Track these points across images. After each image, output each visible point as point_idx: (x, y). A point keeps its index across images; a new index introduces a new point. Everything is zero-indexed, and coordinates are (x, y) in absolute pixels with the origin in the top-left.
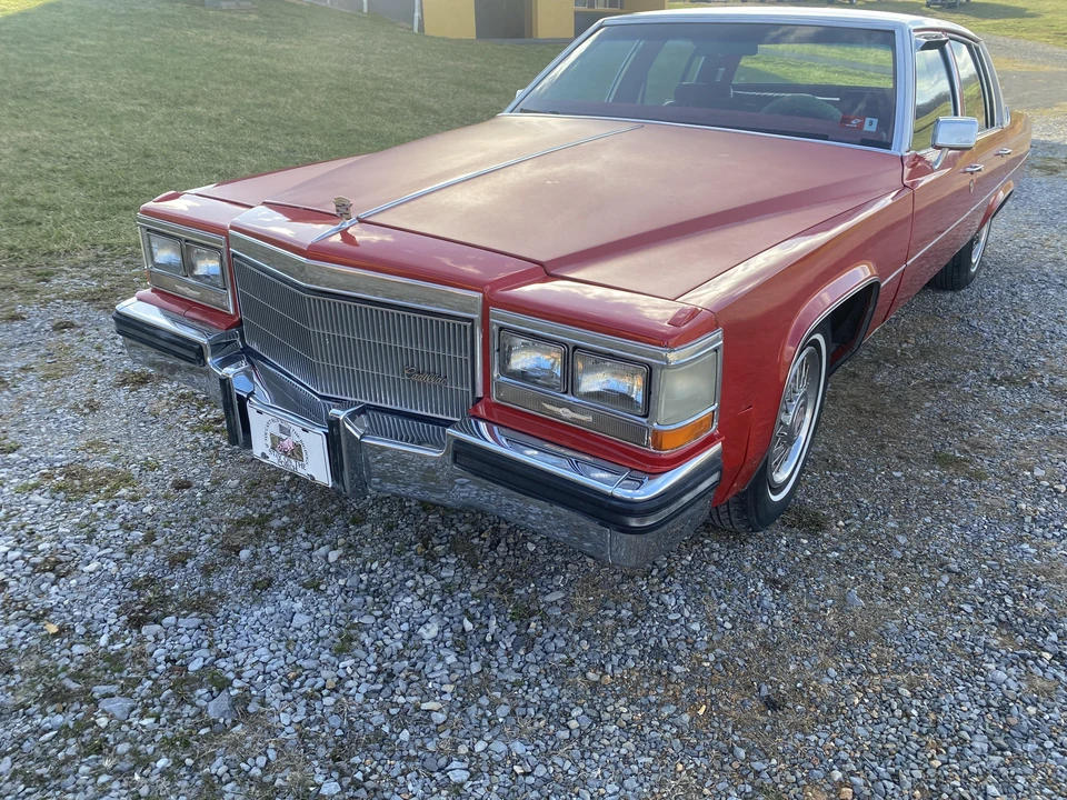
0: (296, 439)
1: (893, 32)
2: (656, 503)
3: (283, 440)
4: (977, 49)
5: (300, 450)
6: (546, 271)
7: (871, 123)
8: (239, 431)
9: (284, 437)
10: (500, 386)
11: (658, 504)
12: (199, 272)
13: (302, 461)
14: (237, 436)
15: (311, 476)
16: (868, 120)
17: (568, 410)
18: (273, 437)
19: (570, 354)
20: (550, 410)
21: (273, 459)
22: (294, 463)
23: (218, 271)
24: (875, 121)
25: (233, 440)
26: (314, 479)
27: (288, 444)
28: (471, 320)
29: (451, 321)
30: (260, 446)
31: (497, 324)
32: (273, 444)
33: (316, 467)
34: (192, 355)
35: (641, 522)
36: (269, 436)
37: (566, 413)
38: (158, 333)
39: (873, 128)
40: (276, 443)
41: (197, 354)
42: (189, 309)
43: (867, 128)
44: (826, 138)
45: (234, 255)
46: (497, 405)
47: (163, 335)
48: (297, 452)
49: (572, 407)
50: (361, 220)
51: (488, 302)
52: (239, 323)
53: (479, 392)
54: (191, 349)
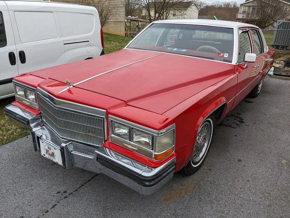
0: (53, 151)
1: (233, 29)
2: (154, 177)
3: (49, 151)
4: (259, 31)
5: (54, 154)
6: (126, 103)
7: (226, 55)
9: (49, 150)
10: (112, 137)
11: (154, 178)
12: (29, 97)
13: (54, 157)
14: (37, 148)
15: (57, 162)
16: (225, 54)
17: (131, 146)
18: (46, 150)
19: (131, 130)
20: (126, 146)
21: (47, 156)
22: (52, 158)
23: (34, 99)
24: (227, 54)
25: (36, 150)
26: (58, 163)
27: (50, 152)
28: (103, 118)
29: (97, 118)
30: (43, 152)
31: (111, 120)
32: (46, 152)
33: (58, 159)
35: (149, 183)
36: (45, 149)
37: (130, 147)
39: (227, 56)
40: (47, 151)
41: (27, 123)
42: (27, 108)
43: (225, 56)
44: (213, 59)
45: (39, 94)
46: (111, 143)
47: (18, 116)
48: (53, 155)
49: (132, 145)
50: (74, 86)
51: (108, 113)
52: (40, 113)
53: (106, 139)
54: (25, 121)
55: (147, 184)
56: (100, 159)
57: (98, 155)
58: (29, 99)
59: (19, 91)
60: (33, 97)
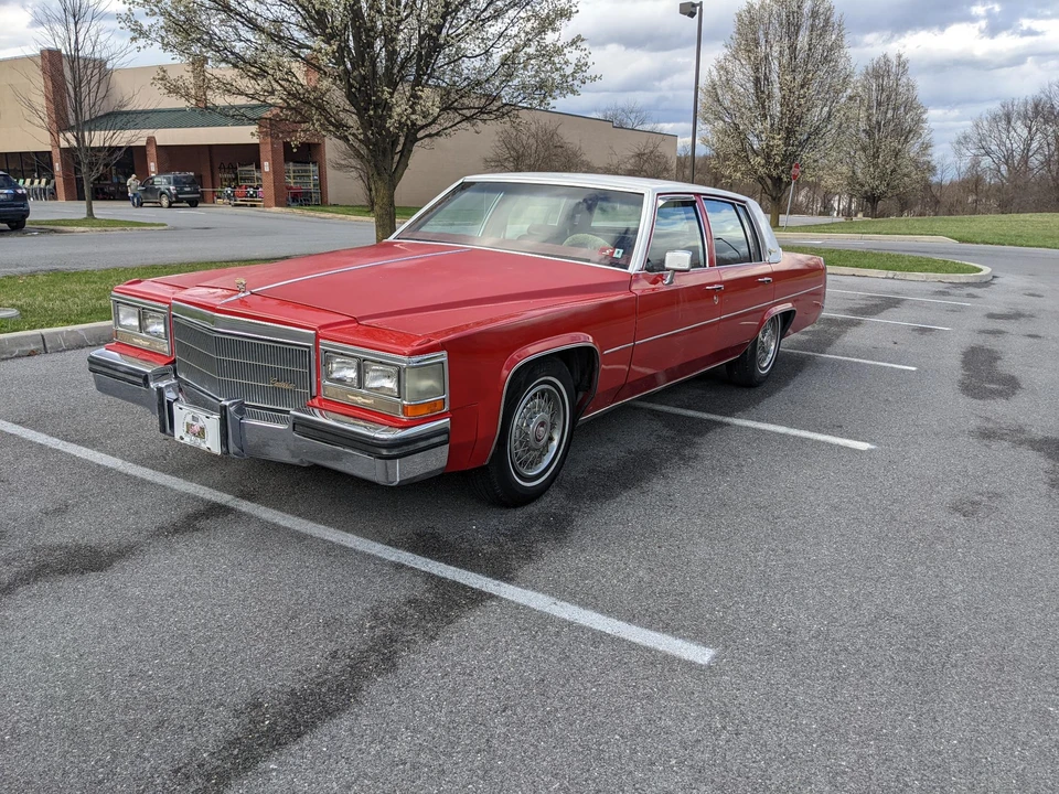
0: (201, 424)
1: (641, 194)
3: (194, 426)
5: (204, 431)
6: (357, 322)
7: (619, 252)
8: (167, 422)
9: (195, 423)
10: (326, 387)
12: (151, 329)
13: (204, 438)
14: (165, 427)
15: (208, 449)
16: (617, 250)
17: (360, 398)
18: (188, 424)
19: (360, 364)
20: (351, 399)
21: (188, 440)
22: (199, 441)
23: (163, 331)
24: (621, 251)
25: (163, 430)
26: (210, 451)
27: (196, 428)
28: (309, 347)
29: (298, 348)
30: (179, 431)
31: (323, 350)
33: (212, 443)
34: (141, 381)
36: (185, 423)
38: (118, 368)
39: (619, 256)
40: (189, 427)
41: (144, 380)
42: (141, 353)
43: (615, 255)
44: (588, 261)
45: (174, 316)
46: (324, 399)
47: (122, 370)
48: (201, 433)
49: (363, 396)
50: (252, 293)
51: (317, 337)
52: (174, 362)
53: (314, 393)
54: (140, 377)
55: (385, 452)
56: (298, 425)
57: (296, 417)
58: (148, 333)
59: (126, 317)
60: (161, 328)
